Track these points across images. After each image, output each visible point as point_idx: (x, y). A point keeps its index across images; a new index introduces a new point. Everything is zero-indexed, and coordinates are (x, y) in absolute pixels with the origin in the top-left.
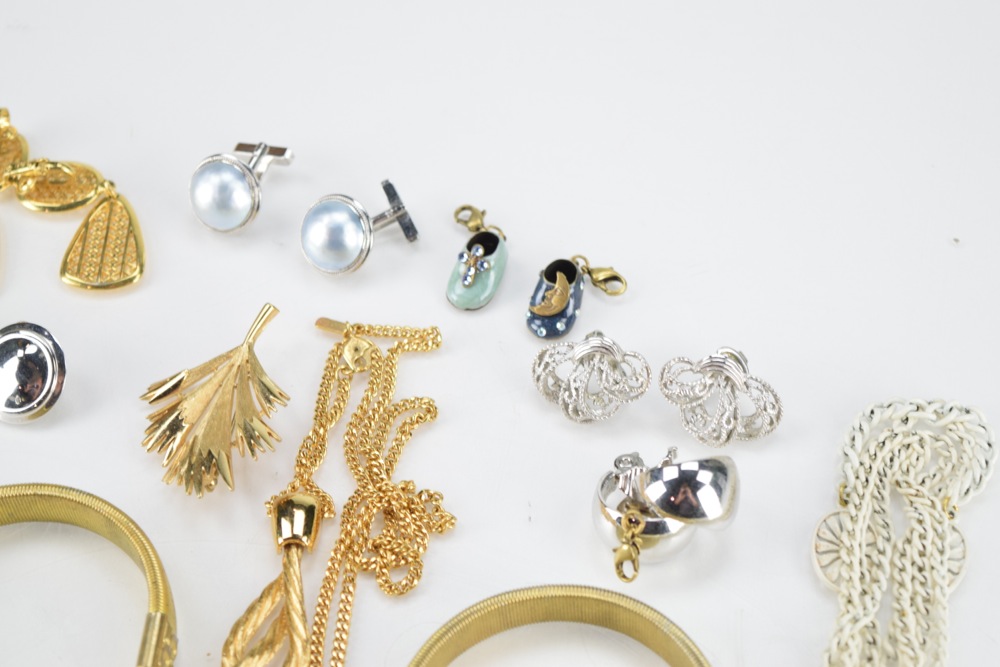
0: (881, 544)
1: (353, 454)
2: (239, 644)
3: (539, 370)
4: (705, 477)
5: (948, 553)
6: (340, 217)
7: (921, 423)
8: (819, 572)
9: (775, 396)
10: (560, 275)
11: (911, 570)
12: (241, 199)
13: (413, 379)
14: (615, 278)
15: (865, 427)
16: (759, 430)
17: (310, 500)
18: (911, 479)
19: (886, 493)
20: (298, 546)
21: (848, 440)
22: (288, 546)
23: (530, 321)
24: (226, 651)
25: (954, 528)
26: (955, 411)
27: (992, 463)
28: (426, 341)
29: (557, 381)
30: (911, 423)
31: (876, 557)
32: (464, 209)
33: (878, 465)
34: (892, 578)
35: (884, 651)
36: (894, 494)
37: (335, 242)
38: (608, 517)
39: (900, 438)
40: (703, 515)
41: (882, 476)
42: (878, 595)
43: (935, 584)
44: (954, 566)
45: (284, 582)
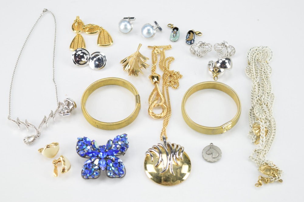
0: (257, 70)
1: (161, 67)
2: (151, 99)
3: (191, 49)
4: (227, 61)
5: (269, 70)
6: (149, 28)
7: (259, 50)
8: (248, 76)
9: (234, 48)
10: (191, 33)
11: (263, 73)
12: (129, 27)
13: (168, 54)
14: (200, 33)
15: (250, 52)
16: (232, 54)
17: (157, 75)
18: (260, 59)
19: (256, 62)
20: (157, 82)
21: (247, 54)
22: (155, 83)
23: (186, 42)
24: (149, 101)
25: (269, 66)
26: (265, 47)
27: (273, 55)
28: (168, 48)
29: (195, 51)
30: (258, 50)
31: (257, 72)
32: (169, 24)
33: (254, 58)
34: (260, 75)
35: (261, 86)
36: (257, 62)
37: (149, 33)
38: (211, 71)
39: (256, 53)
40: (227, 68)
41: (254, 59)
42: (259, 77)
43: (268, 74)
44: (270, 72)
45: (156, 89)
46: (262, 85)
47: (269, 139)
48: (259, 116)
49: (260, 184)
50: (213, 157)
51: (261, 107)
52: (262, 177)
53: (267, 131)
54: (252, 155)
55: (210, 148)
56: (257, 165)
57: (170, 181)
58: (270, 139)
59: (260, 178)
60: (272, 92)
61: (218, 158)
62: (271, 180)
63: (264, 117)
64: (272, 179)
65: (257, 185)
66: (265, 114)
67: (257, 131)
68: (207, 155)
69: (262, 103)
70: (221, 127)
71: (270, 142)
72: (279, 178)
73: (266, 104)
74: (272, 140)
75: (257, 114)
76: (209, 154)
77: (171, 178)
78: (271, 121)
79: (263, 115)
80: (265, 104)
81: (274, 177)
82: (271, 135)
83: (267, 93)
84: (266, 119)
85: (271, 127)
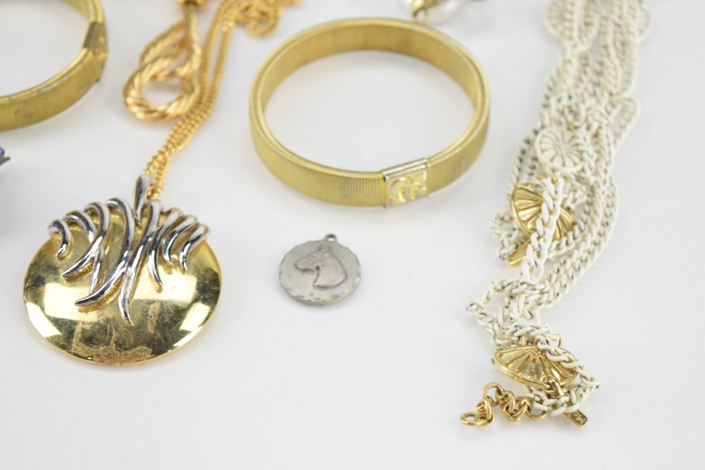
5: (638, 20)
8: (551, 30)
11: (612, 27)
20: (194, 3)
22: (187, 3)
25: (641, 9)
34: (599, 31)
35: (594, 69)
43: (630, 33)
44: (642, 28)
45: (185, 25)
46: (598, 67)
47: (570, 255)
48: (552, 160)
49: (484, 417)
50: (321, 282)
51: (568, 135)
52: (499, 392)
53: (574, 224)
54: (481, 300)
55: (320, 249)
56: (492, 341)
57: (108, 344)
58: (576, 255)
59: (492, 393)
60: (626, 95)
61: (337, 291)
62: (537, 406)
63: (571, 170)
64: (541, 402)
65: (471, 419)
66: (577, 160)
67: (525, 214)
68: (297, 273)
69: (577, 124)
70: (380, 176)
71: (573, 265)
72: (570, 403)
73: (594, 129)
74: (583, 261)
75: (546, 153)
76: (305, 270)
77: (115, 334)
78: (598, 192)
79: (568, 162)
80: (588, 128)
81: (549, 396)
82: (584, 239)
83: (607, 96)
84: (579, 179)
85: (592, 213)
